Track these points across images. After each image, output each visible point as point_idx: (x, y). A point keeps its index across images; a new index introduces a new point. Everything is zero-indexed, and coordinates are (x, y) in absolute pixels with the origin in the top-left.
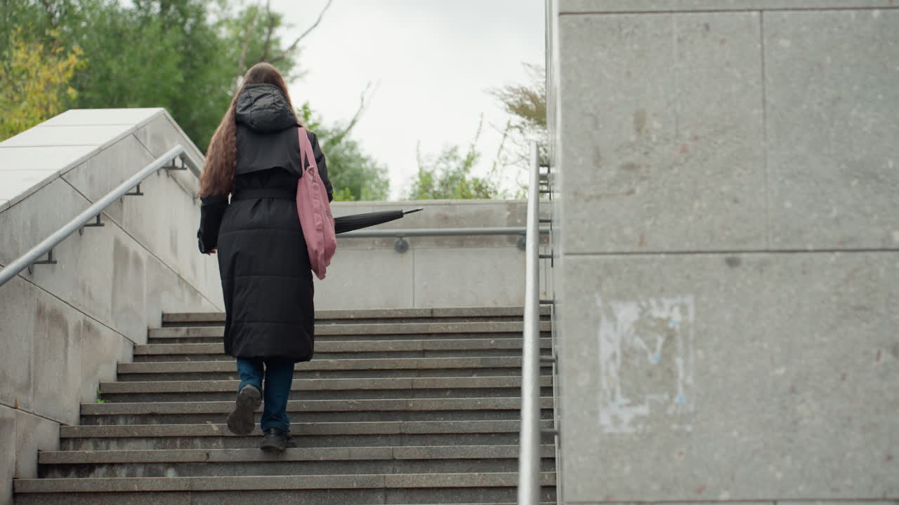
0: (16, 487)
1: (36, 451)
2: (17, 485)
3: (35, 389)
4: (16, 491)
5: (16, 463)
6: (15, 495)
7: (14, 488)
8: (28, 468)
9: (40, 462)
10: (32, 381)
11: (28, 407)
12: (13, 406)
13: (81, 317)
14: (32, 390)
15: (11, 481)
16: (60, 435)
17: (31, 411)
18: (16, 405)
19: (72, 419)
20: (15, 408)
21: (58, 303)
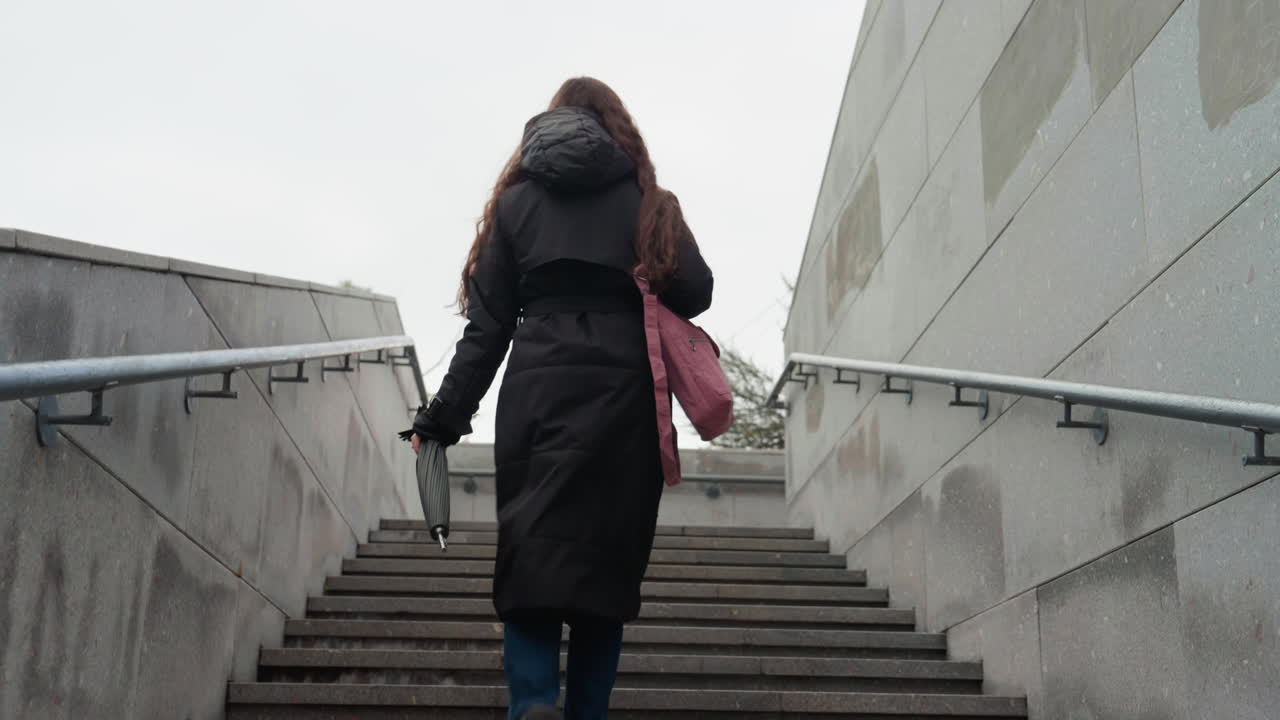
0: (231, 695)
1: (257, 647)
2: (233, 692)
3: (264, 558)
4: (232, 700)
5: (234, 660)
6: (230, 707)
7: (228, 696)
8: (246, 669)
9: (262, 663)
10: (261, 545)
11: (254, 581)
12: (236, 571)
13: (315, 485)
14: (260, 558)
15: (224, 684)
16: (285, 630)
17: (257, 587)
18: (240, 570)
19: (298, 610)
20: (239, 576)
21: (296, 455)
